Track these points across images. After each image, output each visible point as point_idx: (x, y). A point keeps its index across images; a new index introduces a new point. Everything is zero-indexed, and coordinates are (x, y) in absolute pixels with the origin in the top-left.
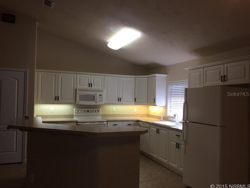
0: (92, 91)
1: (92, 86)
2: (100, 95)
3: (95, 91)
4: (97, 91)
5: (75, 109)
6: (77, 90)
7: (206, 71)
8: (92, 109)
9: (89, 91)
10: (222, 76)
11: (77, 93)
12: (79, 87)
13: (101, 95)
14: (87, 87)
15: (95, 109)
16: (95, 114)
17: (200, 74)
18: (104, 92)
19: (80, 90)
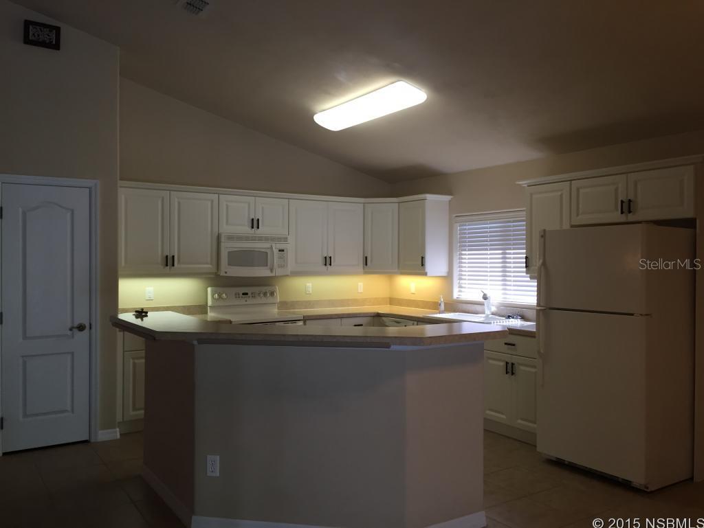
0: (260, 239)
1: (258, 228)
2: (280, 251)
3: (267, 239)
4: (273, 239)
5: (212, 291)
6: (223, 239)
7: (578, 190)
8: (256, 289)
9: (253, 239)
10: (622, 202)
11: (223, 245)
12: (226, 229)
13: (283, 251)
14: (246, 229)
15: (264, 289)
16: (263, 300)
17: (561, 195)
18: (289, 241)
19: (230, 238)
